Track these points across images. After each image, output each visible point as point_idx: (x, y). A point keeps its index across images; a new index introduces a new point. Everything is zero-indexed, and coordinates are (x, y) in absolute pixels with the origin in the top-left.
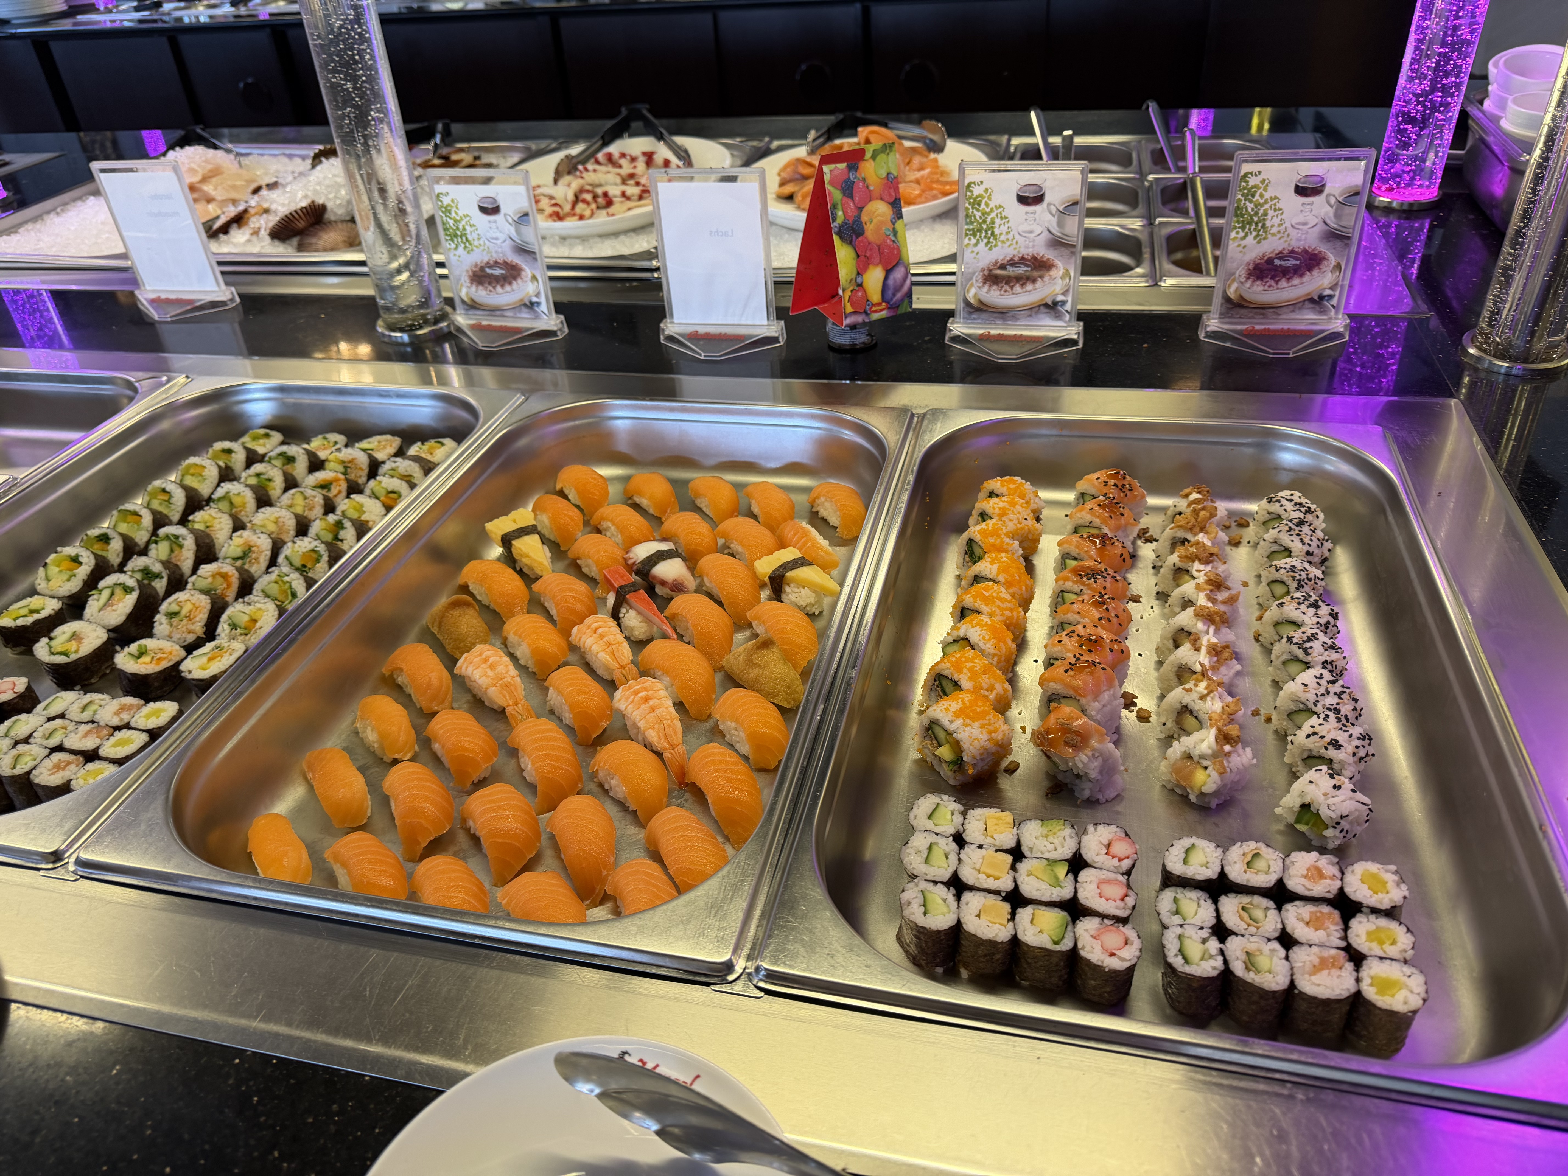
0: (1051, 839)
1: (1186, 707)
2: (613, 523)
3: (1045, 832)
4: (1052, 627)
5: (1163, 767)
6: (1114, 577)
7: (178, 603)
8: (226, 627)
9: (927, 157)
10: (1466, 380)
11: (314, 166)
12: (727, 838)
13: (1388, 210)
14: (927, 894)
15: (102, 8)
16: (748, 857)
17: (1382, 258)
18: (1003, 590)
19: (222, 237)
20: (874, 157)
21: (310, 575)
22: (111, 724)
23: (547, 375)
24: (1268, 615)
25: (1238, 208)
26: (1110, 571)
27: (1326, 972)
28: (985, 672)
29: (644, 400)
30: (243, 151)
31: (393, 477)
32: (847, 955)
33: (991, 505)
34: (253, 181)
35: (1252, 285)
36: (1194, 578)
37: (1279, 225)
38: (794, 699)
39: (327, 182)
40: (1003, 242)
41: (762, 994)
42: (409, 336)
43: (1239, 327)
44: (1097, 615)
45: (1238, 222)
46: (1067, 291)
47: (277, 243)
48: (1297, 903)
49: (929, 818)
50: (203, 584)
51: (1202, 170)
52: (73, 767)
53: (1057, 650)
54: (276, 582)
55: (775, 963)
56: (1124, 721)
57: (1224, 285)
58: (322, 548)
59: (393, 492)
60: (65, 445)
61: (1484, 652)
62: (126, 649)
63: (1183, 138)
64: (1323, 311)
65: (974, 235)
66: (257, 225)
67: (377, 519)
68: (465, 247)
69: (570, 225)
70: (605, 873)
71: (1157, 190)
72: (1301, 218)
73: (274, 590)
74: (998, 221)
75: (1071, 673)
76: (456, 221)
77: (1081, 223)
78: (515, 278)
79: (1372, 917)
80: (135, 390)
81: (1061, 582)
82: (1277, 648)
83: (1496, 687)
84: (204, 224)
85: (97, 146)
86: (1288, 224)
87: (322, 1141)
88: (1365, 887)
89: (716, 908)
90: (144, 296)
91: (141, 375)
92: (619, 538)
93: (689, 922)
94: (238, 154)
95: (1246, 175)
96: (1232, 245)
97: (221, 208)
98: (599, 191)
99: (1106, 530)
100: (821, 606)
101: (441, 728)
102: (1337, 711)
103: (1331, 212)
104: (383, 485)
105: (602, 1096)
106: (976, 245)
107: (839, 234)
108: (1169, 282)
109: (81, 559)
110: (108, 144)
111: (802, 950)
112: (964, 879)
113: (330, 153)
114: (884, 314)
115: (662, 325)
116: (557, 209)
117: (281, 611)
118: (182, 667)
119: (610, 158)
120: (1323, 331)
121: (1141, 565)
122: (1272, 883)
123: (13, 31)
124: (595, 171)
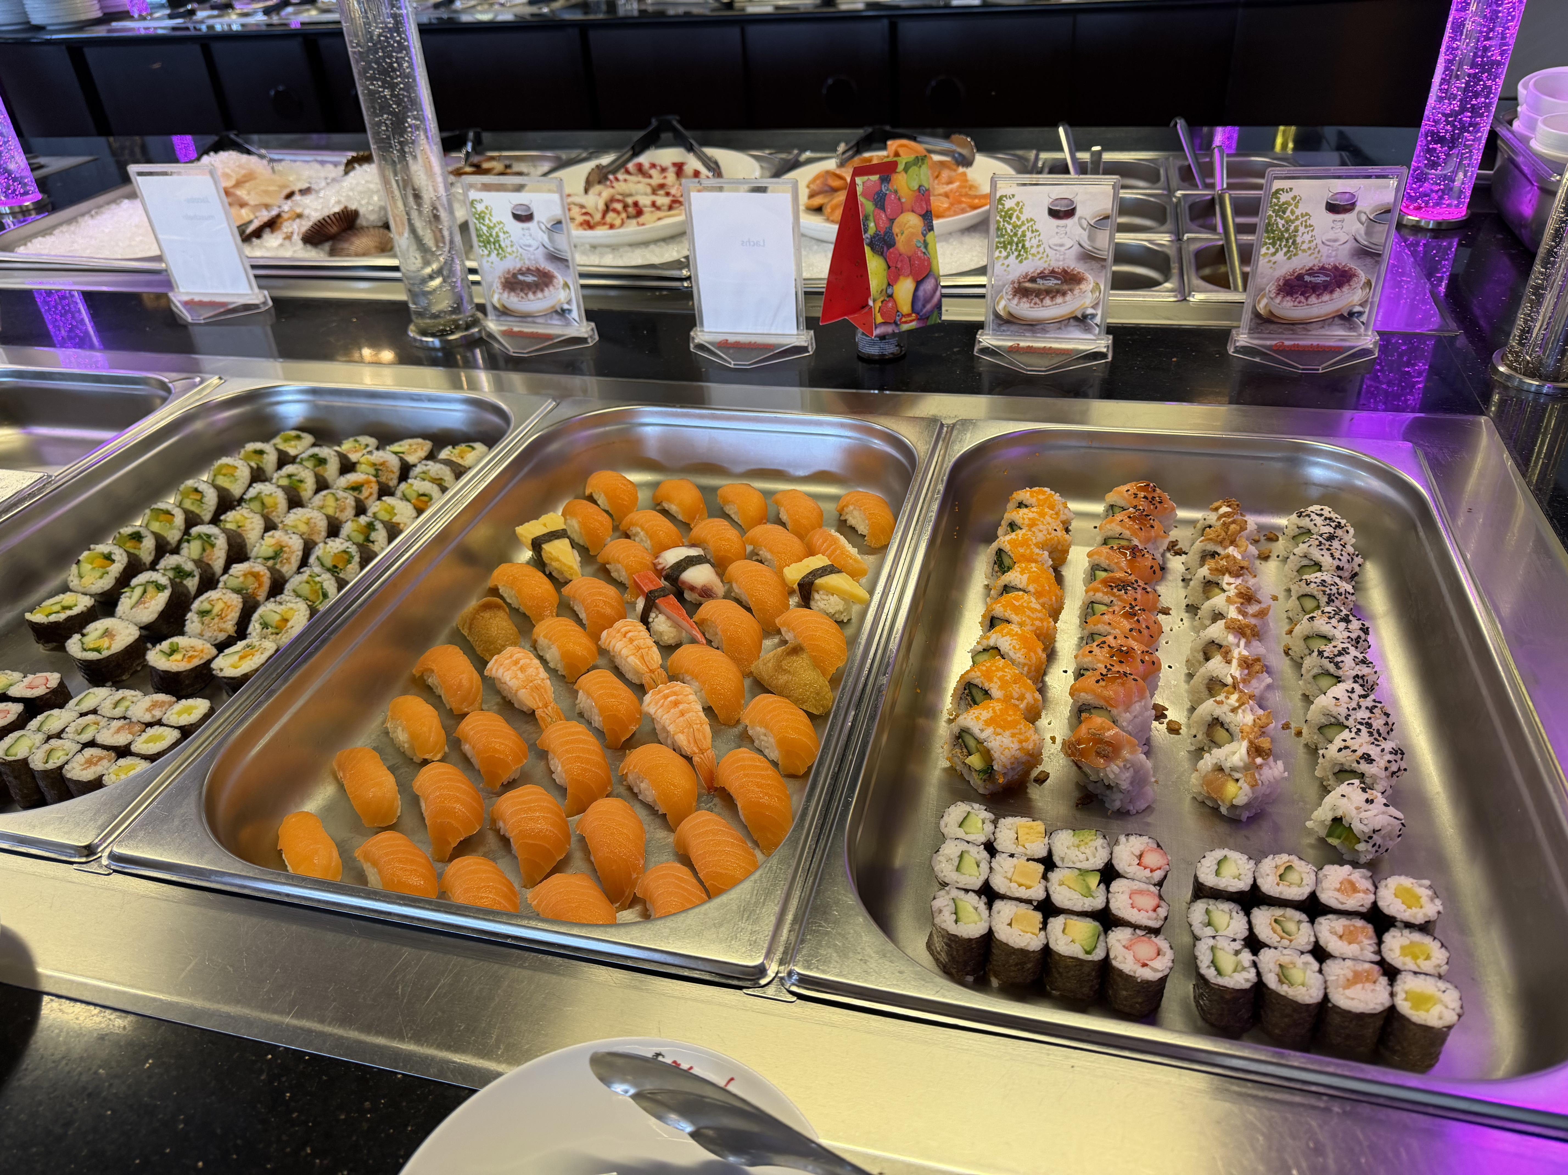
0: (1082, 849)
1: (1217, 719)
2: (643, 529)
3: (1077, 842)
4: (1082, 638)
5: (1194, 779)
6: (1144, 589)
7: (210, 602)
8: (257, 626)
9: (955, 170)
10: (1496, 398)
11: (346, 173)
12: (756, 844)
13: (1416, 229)
14: (958, 901)
15: (136, 16)
16: (780, 862)
17: (1410, 276)
18: (1033, 600)
19: (255, 241)
20: (906, 170)
21: (341, 575)
22: (142, 720)
23: (576, 381)
24: (1298, 629)
25: (1269, 224)
26: (1141, 583)
27: (1359, 986)
28: (1015, 682)
29: (674, 407)
30: (276, 157)
31: (424, 480)
32: (881, 961)
33: (1021, 516)
34: (284, 186)
35: (1282, 301)
36: (1224, 591)
37: (1310, 242)
38: (822, 706)
39: (360, 188)
40: (1033, 255)
41: (794, 999)
42: (441, 341)
43: (1268, 343)
44: (1128, 627)
45: (1269, 238)
46: (1097, 304)
47: (309, 247)
48: (1330, 916)
49: (960, 826)
50: (234, 583)
51: (1230, 187)
52: (105, 762)
53: (1087, 660)
54: (307, 582)
55: (808, 968)
56: (1154, 733)
57: (1254, 300)
58: (353, 549)
59: (424, 495)
60: (98, 444)
61: (1518, 668)
62: (158, 647)
63: (1211, 156)
64: (1353, 328)
65: (1005, 248)
66: (290, 230)
67: (408, 521)
68: (498, 254)
69: (601, 234)
70: (634, 876)
71: (1185, 206)
72: (1331, 235)
73: (305, 589)
74: (1029, 234)
75: (1102, 683)
76: (489, 228)
77: (1112, 237)
78: (547, 285)
79: (1406, 932)
80: (169, 391)
81: (1091, 593)
82: (1308, 662)
83: (1530, 704)
84: (238, 227)
85: (127, 152)
86: (1318, 241)
87: (354, 1138)
88: (1399, 901)
89: (748, 912)
90: (179, 297)
91: (174, 375)
92: (648, 544)
93: (721, 925)
94: (272, 160)
95: (1277, 191)
96: (1263, 262)
97: (254, 213)
98: (630, 201)
99: (1136, 542)
100: (850, 613)
101: (472, 729)
102: (1369, 725)
103: (1362, 229)
104: (415, 488)
105: (636, 1097)
106: (1007, 257)
107: (871, 245)
108: (1198, 297)
109: (113, 557)
110: (137, 150)
111: (835, 955)
112: (996, 888)
113: (367, 159)
114: (913, 325)
115: (692, 333)
116: (587, 218)
117: (313, 611)
118: (214, 665)
119: (640, 168)
120: (1353, 347)
121: (1170, 577)
122: (1305, 896)
123: (49, 37)
124: (625, 180)
